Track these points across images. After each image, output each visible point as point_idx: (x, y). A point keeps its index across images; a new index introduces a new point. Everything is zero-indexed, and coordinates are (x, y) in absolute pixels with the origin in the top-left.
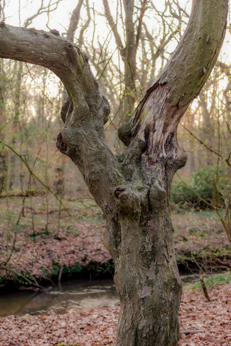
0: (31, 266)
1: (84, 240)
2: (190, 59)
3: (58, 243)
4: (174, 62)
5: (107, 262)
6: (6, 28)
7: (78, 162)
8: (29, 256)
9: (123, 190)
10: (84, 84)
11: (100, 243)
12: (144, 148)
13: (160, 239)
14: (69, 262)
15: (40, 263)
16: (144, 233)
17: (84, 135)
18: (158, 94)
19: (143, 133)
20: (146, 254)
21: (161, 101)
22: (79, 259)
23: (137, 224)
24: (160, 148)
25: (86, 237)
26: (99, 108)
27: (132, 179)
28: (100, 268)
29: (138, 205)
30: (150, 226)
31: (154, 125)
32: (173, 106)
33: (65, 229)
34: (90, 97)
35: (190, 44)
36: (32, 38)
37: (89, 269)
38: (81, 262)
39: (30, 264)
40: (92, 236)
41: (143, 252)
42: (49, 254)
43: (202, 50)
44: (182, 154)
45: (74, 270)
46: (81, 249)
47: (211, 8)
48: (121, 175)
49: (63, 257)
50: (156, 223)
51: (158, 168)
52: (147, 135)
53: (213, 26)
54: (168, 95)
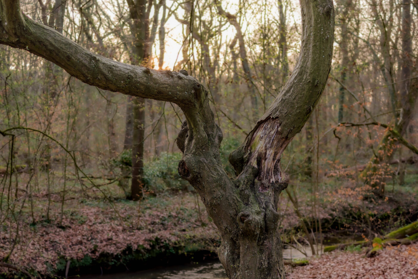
0: (34, 261)
1: (92, 228)
2: (300, 98)
3: (62, 233)
4: (285, 100)
5: (120, 253)
6: (150, 74)
7: (198, 187)
8: (30, 249)
9: (248, 216)
10: (204, 116)
11: (110, 231)
12: (257, 173)
13: (274, 256)
14: (77, 254)
15: (44, 257)
16: (261, 251)
17: (205, 163)
18: (269, 126)
19: (256, 161)
20: (263, 270)
21: (273, 132)
22: (87, 250)
23: (255, 244)
24: (270, 174)
25: (94, 224)
26: (215, 137)
27: (249, 203)
28: (112, 260)
29: (258, 228)
30: (266, 245)
31: (266, 153)
32: (283, 138)
33: (69, 215)
34: (208, 127)
35: (300, 86)
36: (169, 81)
37: (100, 262)
38: (90, 254)
39: (32, 258)
40: (100, 223)
41: (260, 268)
42: (53, 246)
43: (311, 92)
44: (285, 177)
45: (83, 263)
46: (90, 238)
47: (320, 57)
48: (239, 200)
49: (70, 249)
50: (271, 242)
51: (270, 193)
52: (259, 163)
53: (321, 72)
54: (279, 129)
